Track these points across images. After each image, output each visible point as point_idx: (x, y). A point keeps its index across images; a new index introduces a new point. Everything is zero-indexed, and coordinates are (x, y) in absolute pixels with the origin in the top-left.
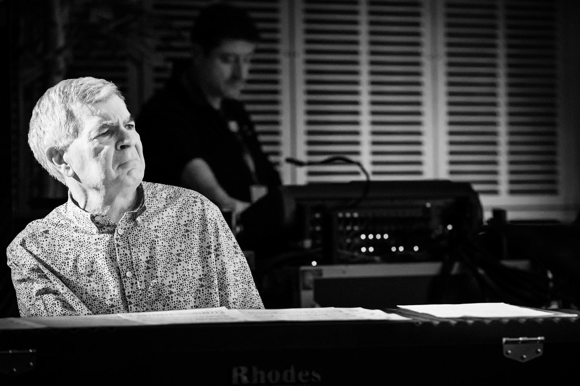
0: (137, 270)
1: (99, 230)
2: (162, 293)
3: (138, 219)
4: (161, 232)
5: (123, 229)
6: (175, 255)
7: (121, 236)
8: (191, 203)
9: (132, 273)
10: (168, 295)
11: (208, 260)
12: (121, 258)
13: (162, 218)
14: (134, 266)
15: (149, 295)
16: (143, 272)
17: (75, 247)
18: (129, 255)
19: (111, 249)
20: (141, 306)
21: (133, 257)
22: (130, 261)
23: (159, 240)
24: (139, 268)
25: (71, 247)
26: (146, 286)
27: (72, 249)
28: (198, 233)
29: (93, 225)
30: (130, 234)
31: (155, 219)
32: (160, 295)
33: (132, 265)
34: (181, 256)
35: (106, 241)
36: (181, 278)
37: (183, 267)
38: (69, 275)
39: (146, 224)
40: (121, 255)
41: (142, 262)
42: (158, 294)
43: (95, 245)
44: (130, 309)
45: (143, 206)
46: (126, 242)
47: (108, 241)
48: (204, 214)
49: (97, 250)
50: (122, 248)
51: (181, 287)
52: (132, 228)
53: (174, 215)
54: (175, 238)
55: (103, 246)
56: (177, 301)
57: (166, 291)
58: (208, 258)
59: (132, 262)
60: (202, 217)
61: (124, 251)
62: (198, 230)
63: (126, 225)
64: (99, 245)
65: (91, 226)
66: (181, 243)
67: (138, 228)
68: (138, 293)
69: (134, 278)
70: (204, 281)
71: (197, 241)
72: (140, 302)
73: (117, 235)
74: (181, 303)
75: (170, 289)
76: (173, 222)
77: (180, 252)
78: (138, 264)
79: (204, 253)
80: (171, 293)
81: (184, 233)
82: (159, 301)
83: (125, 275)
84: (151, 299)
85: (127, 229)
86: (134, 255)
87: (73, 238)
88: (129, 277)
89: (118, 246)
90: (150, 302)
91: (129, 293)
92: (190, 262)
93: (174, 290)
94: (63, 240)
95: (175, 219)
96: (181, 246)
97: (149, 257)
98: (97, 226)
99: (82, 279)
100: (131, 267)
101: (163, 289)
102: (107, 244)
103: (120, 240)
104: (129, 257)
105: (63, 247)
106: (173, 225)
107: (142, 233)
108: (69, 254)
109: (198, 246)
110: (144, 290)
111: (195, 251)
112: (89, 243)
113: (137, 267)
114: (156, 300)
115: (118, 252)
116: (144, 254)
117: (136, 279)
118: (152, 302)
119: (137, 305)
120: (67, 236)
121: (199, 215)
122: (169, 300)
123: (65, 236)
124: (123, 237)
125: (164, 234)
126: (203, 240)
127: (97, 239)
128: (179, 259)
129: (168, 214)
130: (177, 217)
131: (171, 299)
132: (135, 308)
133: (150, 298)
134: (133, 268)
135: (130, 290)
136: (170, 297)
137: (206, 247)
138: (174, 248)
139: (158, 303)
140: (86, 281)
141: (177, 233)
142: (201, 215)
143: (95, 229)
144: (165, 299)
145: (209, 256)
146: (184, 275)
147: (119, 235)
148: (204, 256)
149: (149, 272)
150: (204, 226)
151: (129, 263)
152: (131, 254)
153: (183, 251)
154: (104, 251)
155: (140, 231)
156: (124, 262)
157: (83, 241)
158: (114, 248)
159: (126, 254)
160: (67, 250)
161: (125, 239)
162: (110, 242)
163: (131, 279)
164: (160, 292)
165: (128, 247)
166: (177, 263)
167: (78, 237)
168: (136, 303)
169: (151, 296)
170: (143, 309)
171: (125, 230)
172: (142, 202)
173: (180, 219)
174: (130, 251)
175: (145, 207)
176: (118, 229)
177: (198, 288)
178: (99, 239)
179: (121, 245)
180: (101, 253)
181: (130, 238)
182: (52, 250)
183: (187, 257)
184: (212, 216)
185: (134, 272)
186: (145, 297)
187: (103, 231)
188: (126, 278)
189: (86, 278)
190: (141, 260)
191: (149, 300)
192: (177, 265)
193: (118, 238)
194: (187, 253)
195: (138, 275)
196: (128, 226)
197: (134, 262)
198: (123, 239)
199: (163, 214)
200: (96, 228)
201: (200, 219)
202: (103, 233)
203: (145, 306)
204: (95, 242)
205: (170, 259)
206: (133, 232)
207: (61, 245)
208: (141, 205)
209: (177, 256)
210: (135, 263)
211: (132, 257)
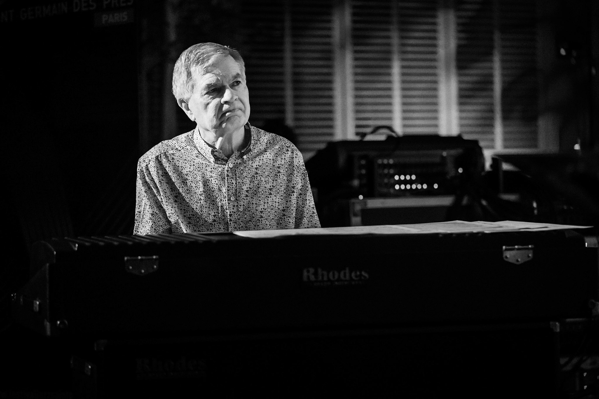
0: (239, 196)
1: (215, 161)
2: (255, 216)
3: (245, 157)
4: (260, 170)
5: (233, 163)
6: (268, 189)
7: (231, 169)
8: (284, 151)
9: (235, 197)
10: (259, 218)
11: (291, 197)
12: (228, 186)
13: (263, 160)
14: (237, 193)
15: (246, 216)
16: (243, 199)
17: (193, 170)
18: (235, 184)
19: (221, 177)
20: (238, 223)
21: (238, 186)
22: (235, 189)
23: (258, 176)
24: (240, 195)
25: (190, 170)
26: (244, 209)
27: (191, 172)
28: (286, 175)
29: (212, 156)
30: (237, 168)
31: (257, 159)
32: (254, 217)
33: (236, 192)
34: (272, 191)
35: (219, 171)
36: (270, 207)
37: (273, 199)
38: (186, 192)
39: (251, 162)
40: (229, 183)
41: (243, 190)
42: (252, 216)
43: (210, 173)
44: (229, 225)
45: (249, 148)
46: (234, 174)
47: (220, 171)
48: (293, 161)
49: (212, 177)
50: (230, 178)
51: (269, 214)
52: (240, 163)
53: (271, 158)
54: (270, 176)
55: (216, 174)
56: (265, 224)
57: (258, 215)
58: (291, 195)
59: (236, 190)
60: (291, 163)
61: (231, 181)
62: (287, 173)
63: (235, 161)
64: (213, 173)
65: (210, 156)
66: (274, 181)
67: (244, 165)
68: (237, 213)
69: (236, 202)
70: (286, 212)
71: (285, 182)
72: (238, 221)
73: (228, 168)
74: (267, 226)
75: (261, 214)
76: (270, 163)
77: (272, 187)
78: (241, 192)
79: (289, 191)
80: (262, 217)
81: (276, 173)
82: (252, 222)
83: (229, 199)
84: (246, 220)
85: (236, 163)
86: (238, 184)
87: (194, 163)
88: (232, 201)
89: (228, 176)
90: (245, 222)
91: (231, 212)
92: (277, 196)
93: (264, 216)
94: (186, 163)
95: (272, 161)
96: (273, 183)
97: (248, 188)
98: (214, 157)
99: (195, 197)
100: (235, 193)
101: (256, 213)
102: (220, 173)
103: (230, 172)
104: (234, 185)
105: (185, 169)
106: (270, 166)
107: (247, 169)
108: (188, 176)
109: (285, 185)
110: (242, 212)
111: (283, 189)
112: (206, 170)
113: (239, 194)
114: (250, 221)
115: (227, 181)
116: (245, 185)
117: (237, 203)
118: (247, 222)
119: (235, 222)
120: (189, 161)
121: (289, 162)
122: (259, 222)
123: (188, 160)
124: (232, 170)
125: (263, 171)
126: (290, 181)
127: (212, 169)
128: (270, 193)
129: (267, 156)
130: (273, 160)
131: (261, 221)
132: (233, 224)
133: (245, 218)
134: (236, 194)
135: (232, 210)
136: (261, 220)
137: (292, 187)
138: (268, 184)
139: (251, 223)
140: (198, 199)
141: (271, 173)
142: (290, 162)
143: (212, 160)
144: (256, 221)
145: (292, 194)
146: (272, 206)
147: (230, 168)
148: (289, 194)
149: (247, 199)
150: (292, 170)
151: (234, 190)
152: (236, 184)
153: (274, 187)
154: (216, 179)
155: (245, 167)
156: (230, 189)
157: (202, 168)
158: (224, 177)
159: (233, 183)
160: (187, 172)
161: (233, 172)
162: (221, 173)
163: (234, 202)
164: (254, 215)
165: (234, 178)
166: (268, 196)
167: (198, 163)
168: (234, 221)
169: (247, 217)
170: (239, 226)
171: (234, 165)
172: (249, 144)
173: (275, 162)
174: (236, 181)
175: (250, 149)
176: (229, 163)
177: (281, 217)
178: (214, 168)
179: (230, 175)
180: (214, 179)
181: (237, 172)
182: (176, 170)
183: (276, 193)
184: (298, 163)
185: (237, 197)
186: (242, 217)
187: (218, 162)
188: (230, 201)
189: (198, 196)
190: (243, 189)
191: (244, 220)
192: (269, 197)
193: (229, 170)
194: (277, 189)
195: (239, 200)
196: (237, 162)
197: (237, 190)
198: (232, 172)
199: (263, 157)
200: (214, 158)
201: (290, 165)
202: (217, 163)
203: (241, 224)
204: (211, 170)
205: (264, 191)
206: (240, 167)
207: (183, 167)
208: (248, 146)
209: (269, 190)
210: (239, 191)
211: (236, 186)
